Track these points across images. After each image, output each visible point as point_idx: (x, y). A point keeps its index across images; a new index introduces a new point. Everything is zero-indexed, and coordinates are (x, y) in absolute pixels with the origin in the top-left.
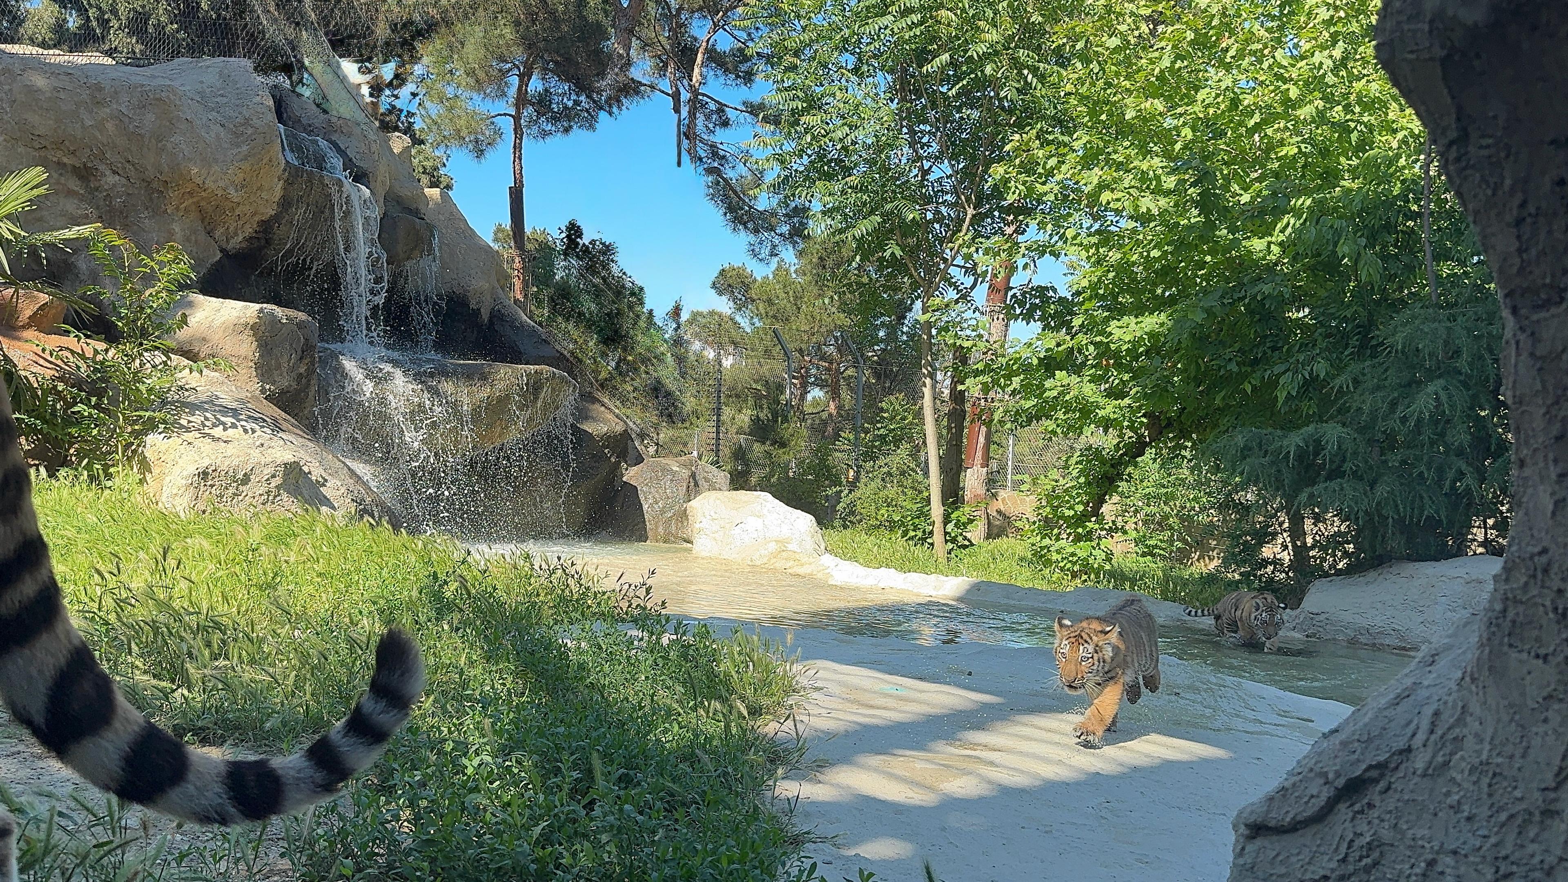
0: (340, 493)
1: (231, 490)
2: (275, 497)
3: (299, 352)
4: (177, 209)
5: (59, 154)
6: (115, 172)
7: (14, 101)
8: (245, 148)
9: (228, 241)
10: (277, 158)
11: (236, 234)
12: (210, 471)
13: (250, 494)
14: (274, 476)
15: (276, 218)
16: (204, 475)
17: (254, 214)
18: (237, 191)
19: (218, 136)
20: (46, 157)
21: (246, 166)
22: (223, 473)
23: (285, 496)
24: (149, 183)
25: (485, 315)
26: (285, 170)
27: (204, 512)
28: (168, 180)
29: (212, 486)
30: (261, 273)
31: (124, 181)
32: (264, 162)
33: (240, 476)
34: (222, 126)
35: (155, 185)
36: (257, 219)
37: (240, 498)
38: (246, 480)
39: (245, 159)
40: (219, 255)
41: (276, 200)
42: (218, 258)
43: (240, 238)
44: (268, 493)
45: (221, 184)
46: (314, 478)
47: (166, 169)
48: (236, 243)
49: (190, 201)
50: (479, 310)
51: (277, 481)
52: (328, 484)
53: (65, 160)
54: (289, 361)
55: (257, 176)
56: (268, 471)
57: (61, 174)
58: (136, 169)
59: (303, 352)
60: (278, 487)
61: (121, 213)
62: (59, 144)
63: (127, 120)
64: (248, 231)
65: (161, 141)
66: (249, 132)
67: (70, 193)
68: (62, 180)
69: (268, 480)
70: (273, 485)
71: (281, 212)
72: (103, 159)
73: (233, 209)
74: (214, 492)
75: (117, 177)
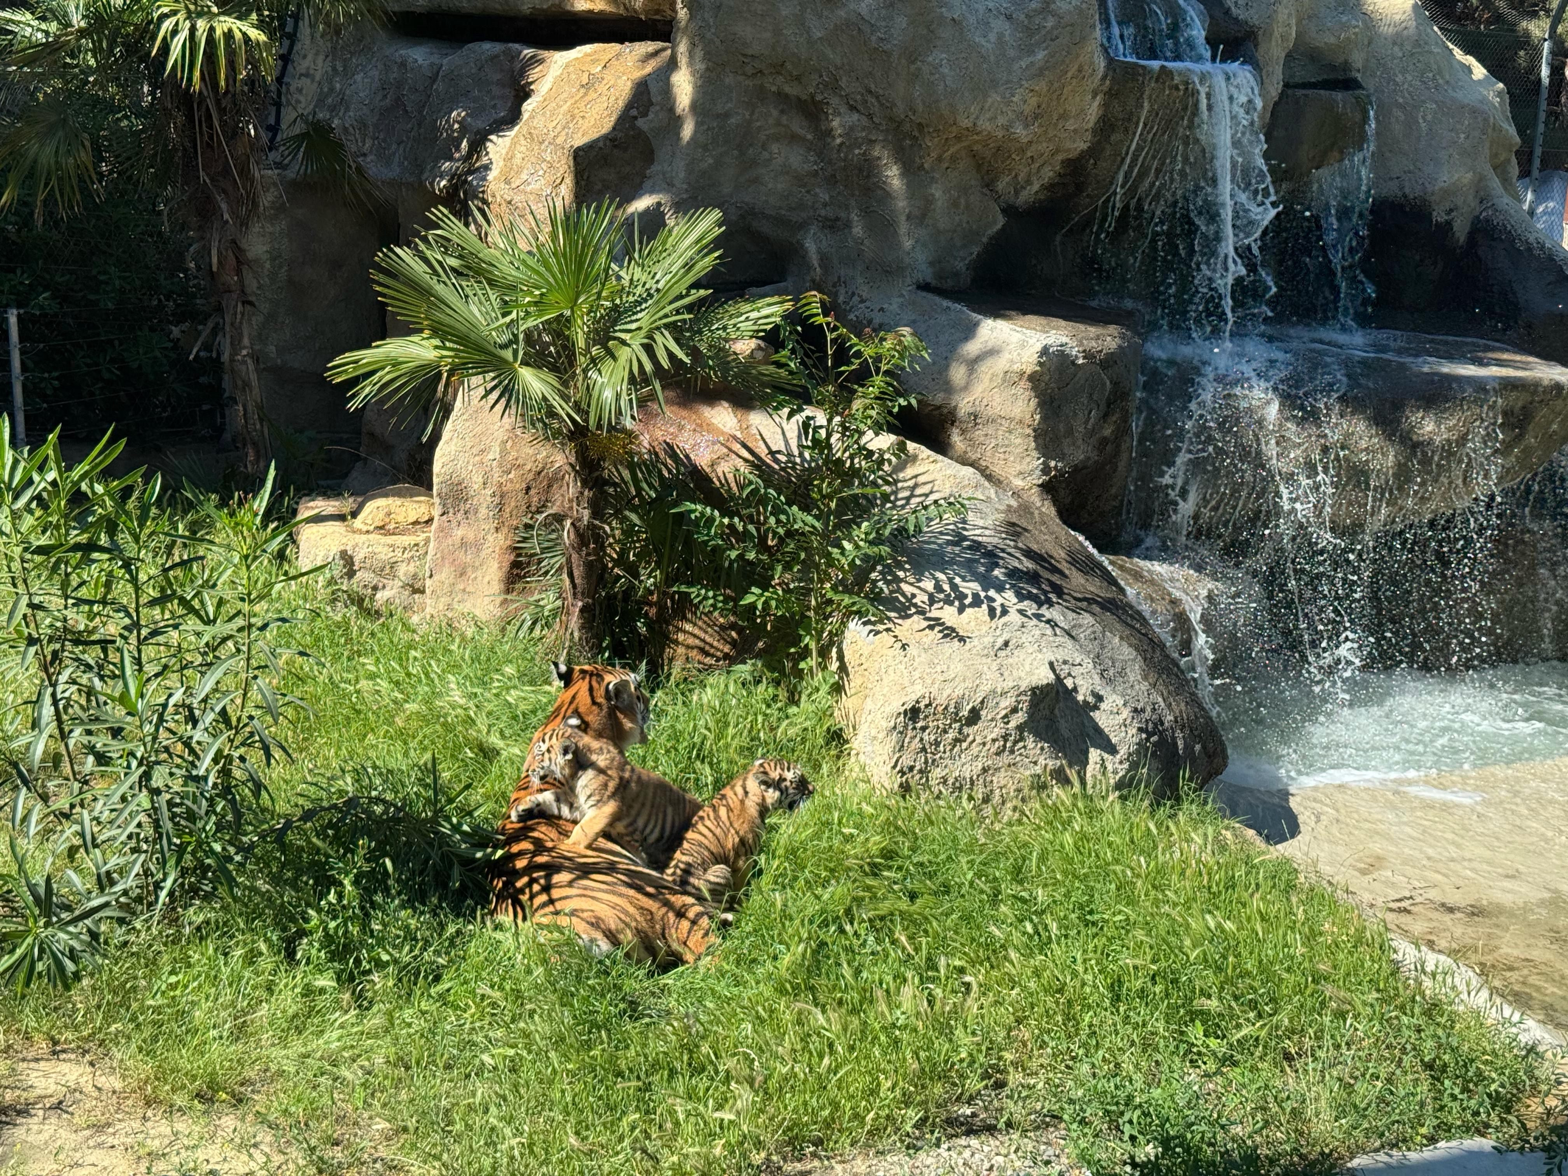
0: (1120, 719)
1: (951, 735)
2: (1016, 742)
3: (1103, 405)
4: (940, 159)
5: (780, 79)
6: (853, 108)
7: (719, 7)
8: (1041, 55)
9: (1017, 192)
10: (1092, 63)
11: (1029, 182)
12: (922, 705)
13: (979, 740)
14: (1015, 710)
15: (1093, 152)
16: (913, 713)
17: (1058, 151)
18: (1026, 126)
19: (1000, 36)
20: (762, 87)
21: (1042, 86)
22: (940, 709)
23: (1030, 741)
24: (900, 123)
25: (1461, 229)
26: (1104, 78)
27: (911, 768)
28: (923, 121)
29: (924, 729)
30: (1071, 230)
31: (865, 121)
32: (1069, 75)
33: (965, 713)
34: (1009, 17)
35: (907, 127)
36: (1060, 157)
37: (964, 745)
38: (974, 717)
39: (1041, 73)
40: (1001, 221)
41: (1091, 125)
42: (999, 226)
43: (1036, 187)
44: (1005, 738)
45: (1001, 120)
46: (1080, 698)
47: (920, 108)
48: (1030, 193)
49: (957, 147)
50: (1449, 223)
51: (1020, 718)
52: (1103, 706)
53: (787, 89)
54: (1086, 422)
55: (1058, 99)
56: (1007, 703)
57: (782, 112)
58: (882, 105)
59: (1108, 406)
60: (1020, 728)
61: (861, 170)
62: (778, 68)
63: (866, 29)
64: (1048, 174)
65: (913, 62)
66: (1049, 25)
67: (794, 138)
68: (784, 120)
69: (1006, 716)
70: (1013, 724)
71: (1099, 142)
72: (834, 86)
73: (1022, 150)
74: (926, 737)
75: (856, 116)
